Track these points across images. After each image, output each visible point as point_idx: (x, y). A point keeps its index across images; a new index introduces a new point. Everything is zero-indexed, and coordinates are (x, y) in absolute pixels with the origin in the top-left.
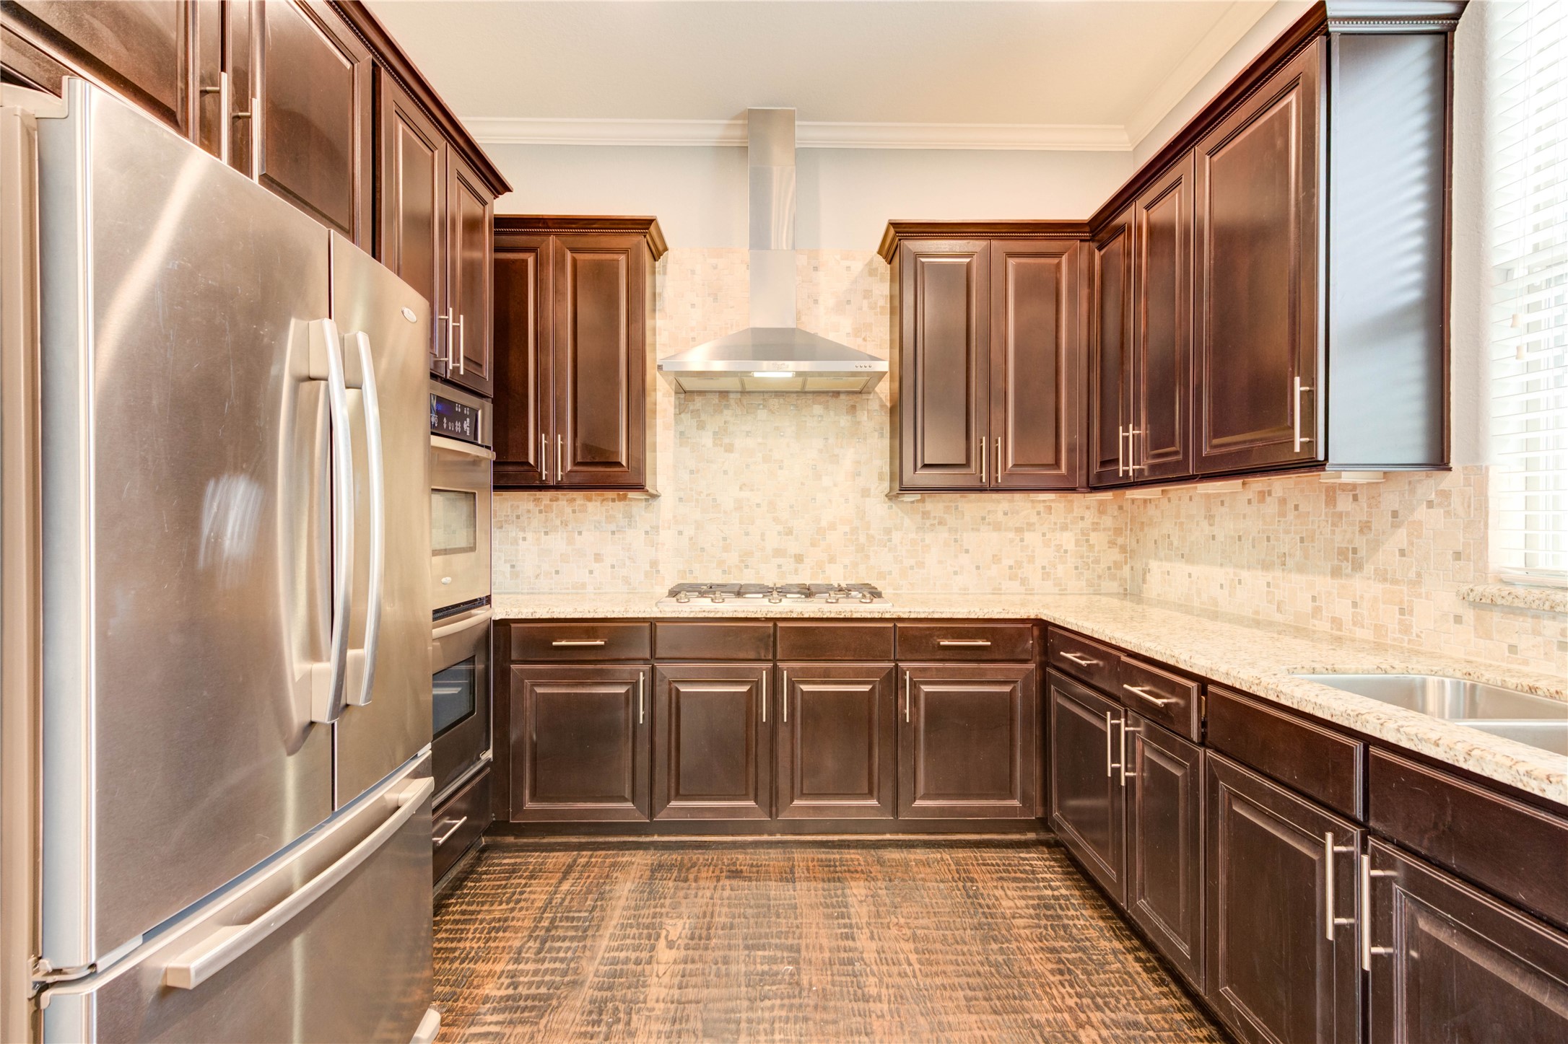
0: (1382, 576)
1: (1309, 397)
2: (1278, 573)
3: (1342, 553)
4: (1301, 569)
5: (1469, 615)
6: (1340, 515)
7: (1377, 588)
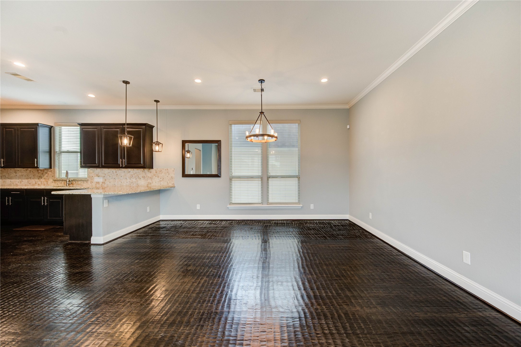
0: (44, 179)
1: (37, 161)
2: (29, 180)
3: (39, 177)
4: (33, 179)
5: (54, 182)
6: (39, 173)
7: (44, 180)
